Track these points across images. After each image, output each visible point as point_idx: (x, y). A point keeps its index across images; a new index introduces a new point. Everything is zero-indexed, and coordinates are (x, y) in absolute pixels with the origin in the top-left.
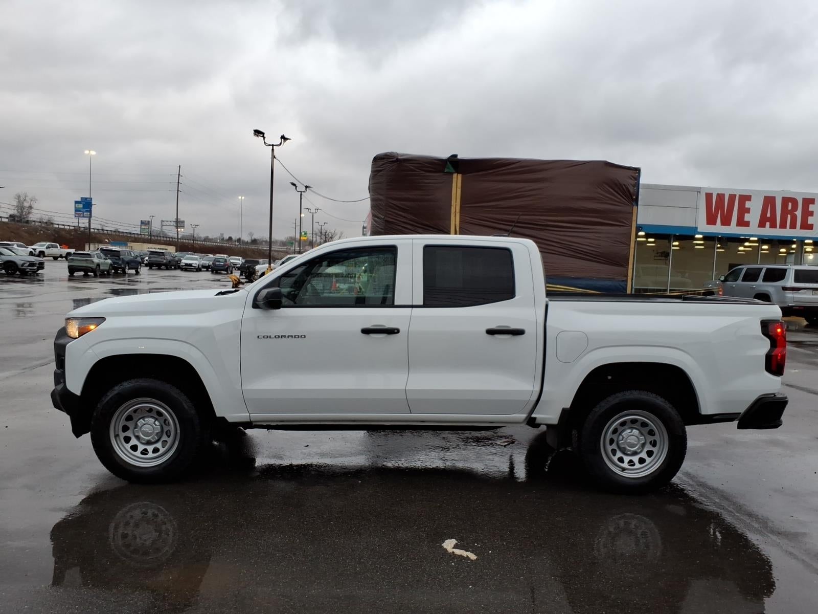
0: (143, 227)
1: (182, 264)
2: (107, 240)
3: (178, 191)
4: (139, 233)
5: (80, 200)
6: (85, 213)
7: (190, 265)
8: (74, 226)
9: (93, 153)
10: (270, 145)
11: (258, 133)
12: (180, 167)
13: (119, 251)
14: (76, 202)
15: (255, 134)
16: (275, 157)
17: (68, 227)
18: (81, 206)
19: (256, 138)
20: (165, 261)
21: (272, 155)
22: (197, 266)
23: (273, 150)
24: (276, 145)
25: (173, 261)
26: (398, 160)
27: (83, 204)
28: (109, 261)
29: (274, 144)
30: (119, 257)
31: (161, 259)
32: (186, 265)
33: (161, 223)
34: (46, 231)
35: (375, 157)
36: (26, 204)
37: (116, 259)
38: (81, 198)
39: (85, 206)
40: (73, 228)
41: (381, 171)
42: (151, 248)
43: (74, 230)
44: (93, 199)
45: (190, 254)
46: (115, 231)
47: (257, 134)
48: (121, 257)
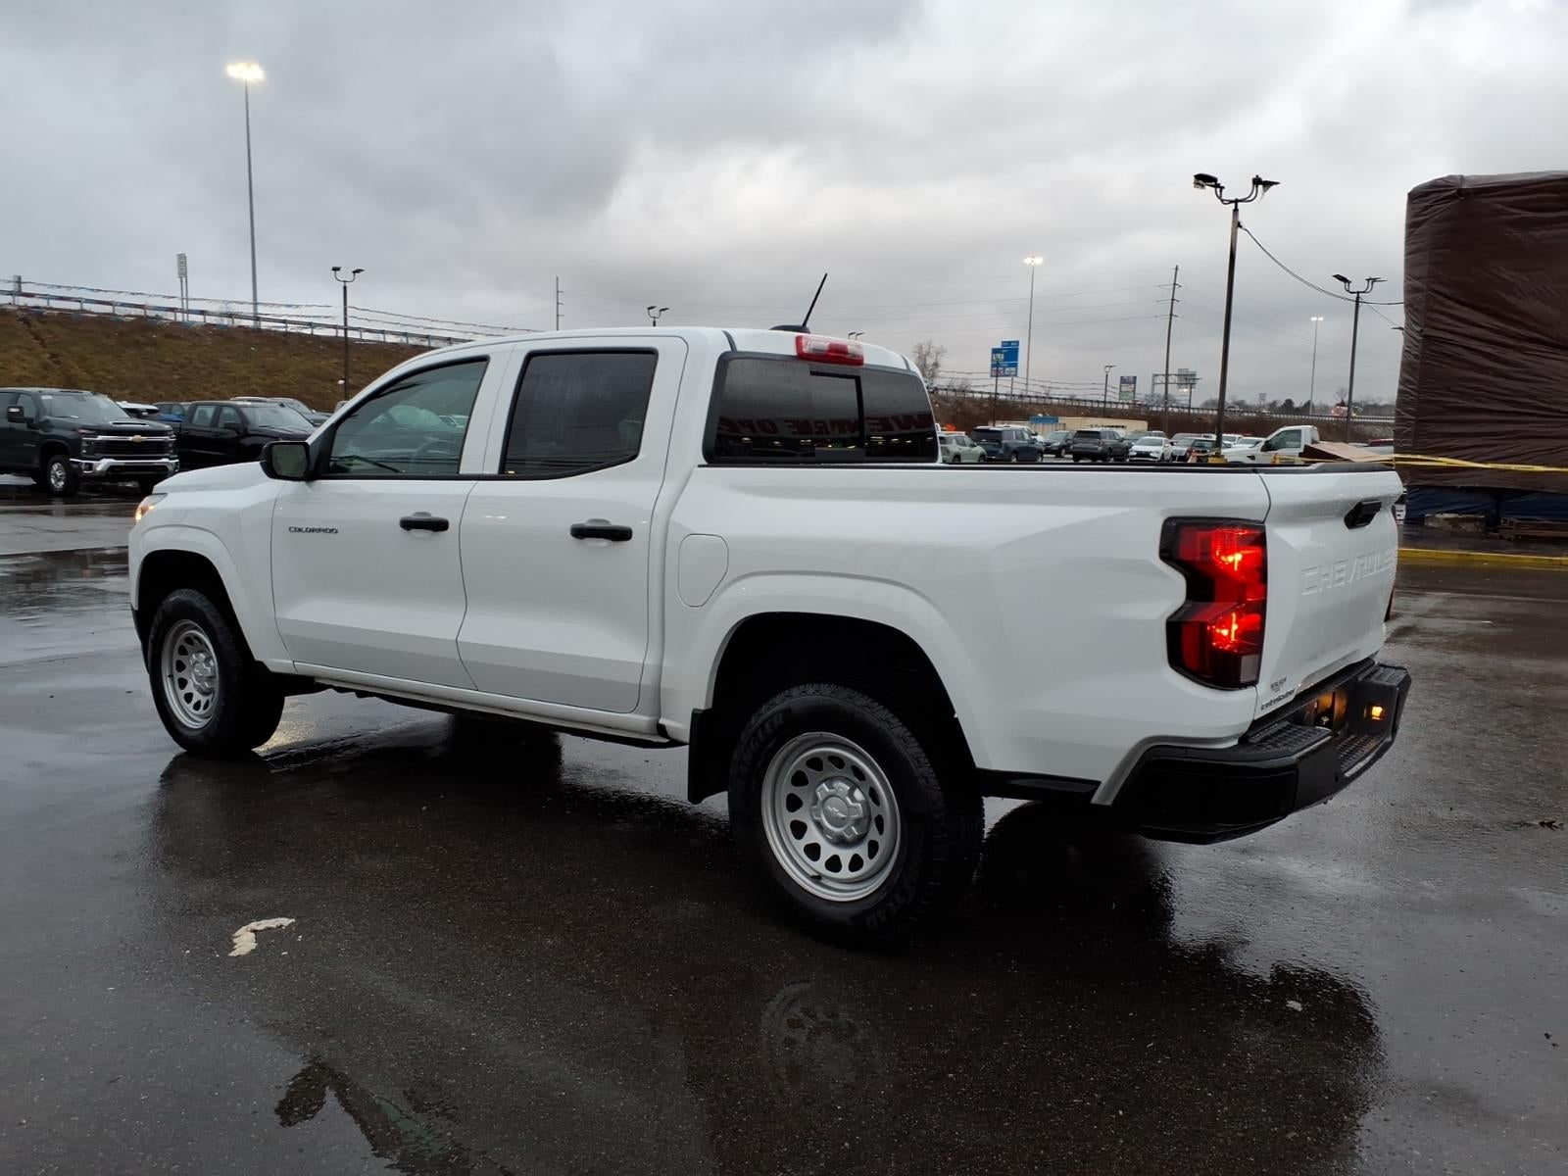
0: (1124, 389)
1: (1131, 454)
2: (1040, 415)
3: (1171, 315)
4: (1102, 399)
5: (999, 346)
6: (1007, 369)
7: (1147, 455)
8: (989, 393)
9: (1039, 261)
10: (1231, 202)
11: (1203, 180)
12: (1177, 269)
13: (1000, 432)
14: (995, 351)
15: (1196, 184)
16: (1239, 226)
17: (979, 395)
18: (1001, 356)
19: (1199, 191)
20: (1100, 448)
21: (1233, 222)
22: (1159, 456)
23: (1236, 210)
24: (1241, 201)
25: (1116, 447)
26: (1461, 192)
27: (1005, 353)
28: (979, 449)
29: (1239, 198)
30: (999, 441)
31: (1095, 444)
32: (1140, 454)
33: (1153, 379)
34: (944, 403)
35: (1410, 195)
36: (930, 361)
37: (994, 446)
38: (1003, 342)
39: (1007, 356)
40: (987, 396)
41: (1423, 222)
42: (1096, 426)
43: (989, 399)
44: (1020, 344)
45: (1156, 435)
46: (1071, 399)
47: (1201, 182)
48: (1004, 442)
